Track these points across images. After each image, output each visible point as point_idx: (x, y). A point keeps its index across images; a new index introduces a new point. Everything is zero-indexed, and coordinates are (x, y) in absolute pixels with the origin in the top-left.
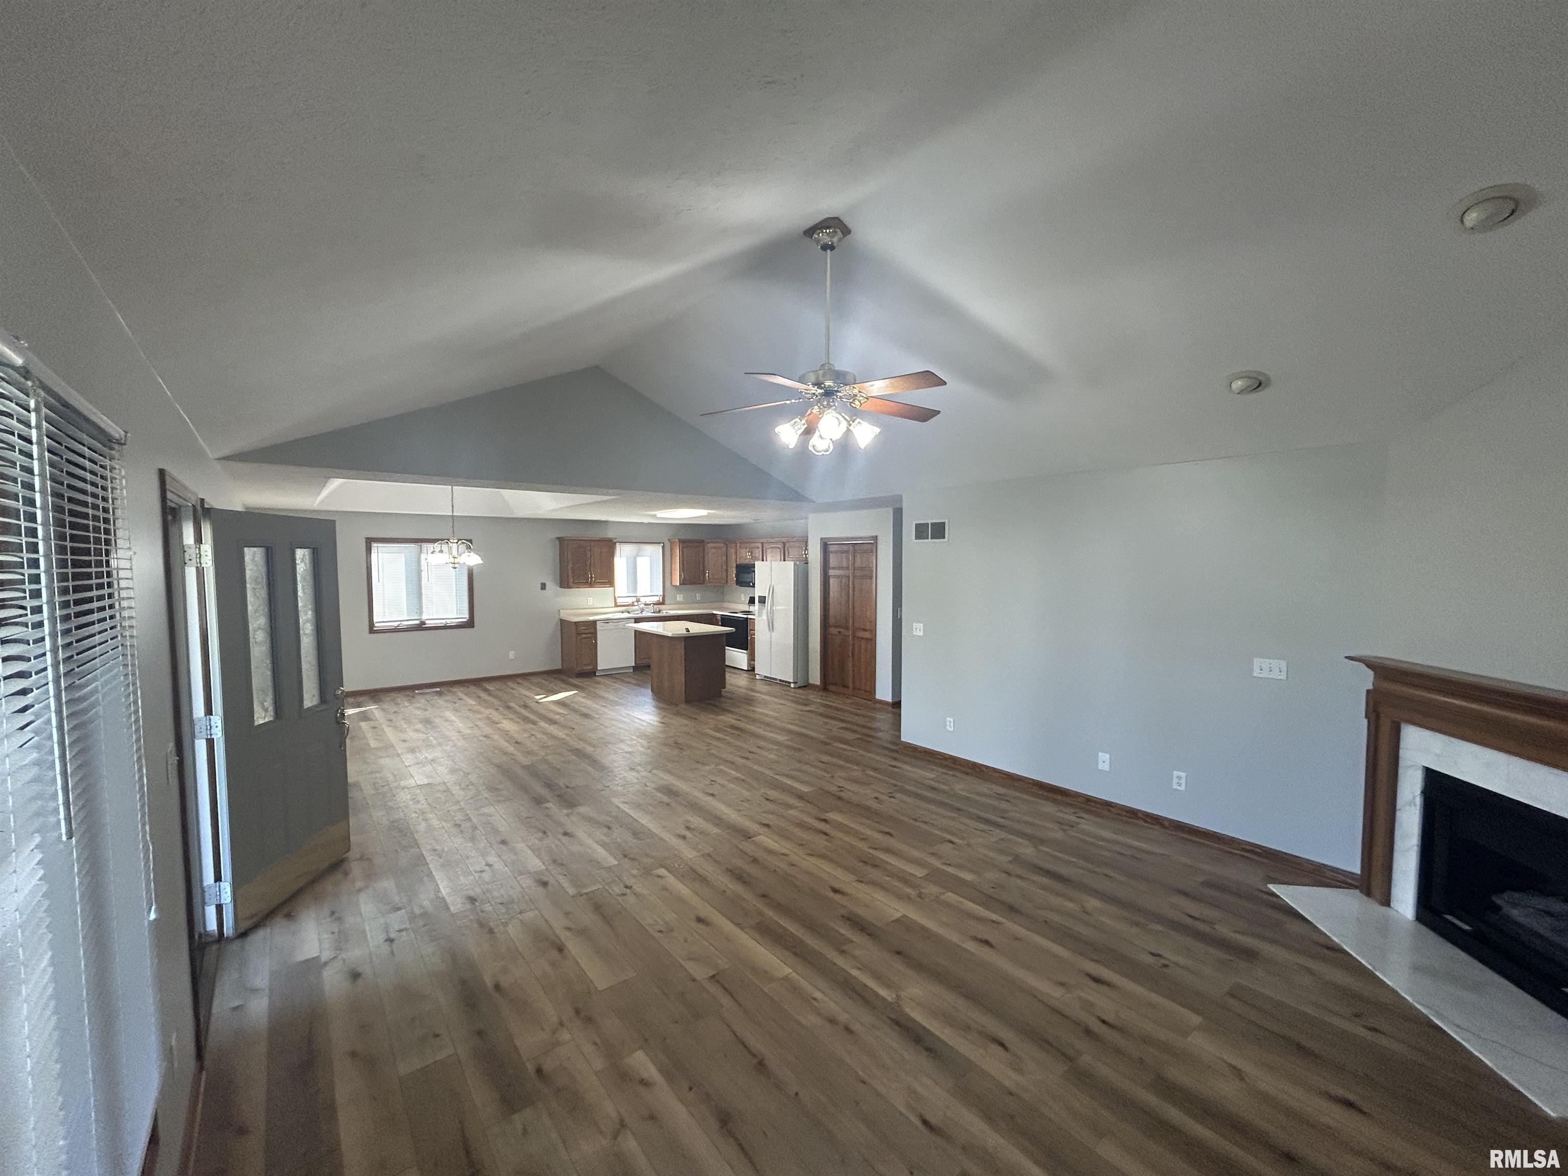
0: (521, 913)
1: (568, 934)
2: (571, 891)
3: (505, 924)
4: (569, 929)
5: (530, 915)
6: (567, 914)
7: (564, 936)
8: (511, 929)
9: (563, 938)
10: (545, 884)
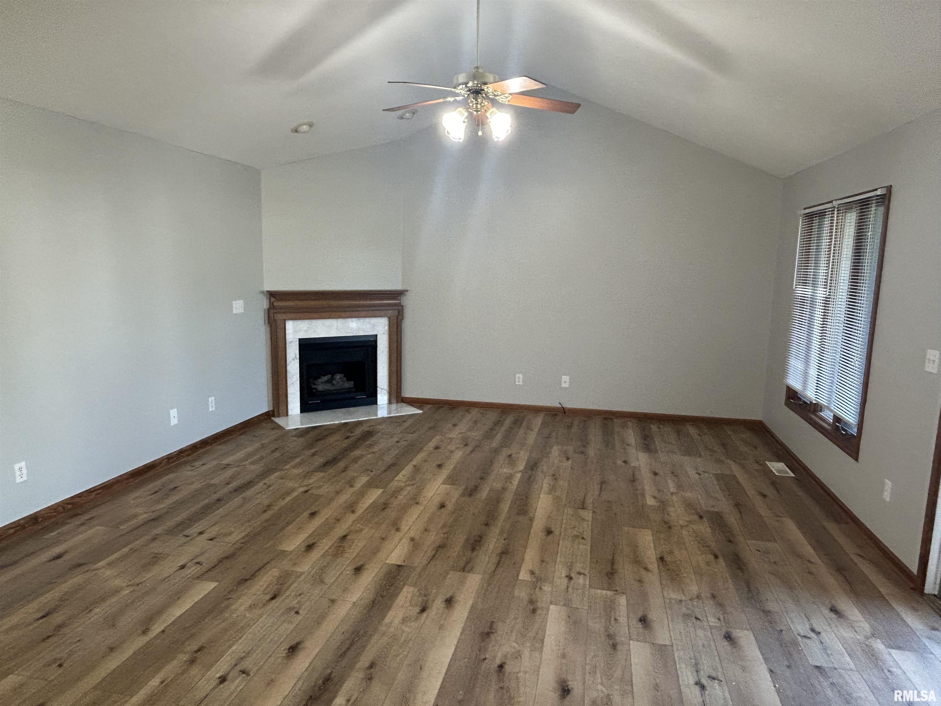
0: (681, 601)
1: (649, 566)
2: (623, 600)
3: (698, 597)
4: (646, 569)
5: (674, 596)
6: (640, 581)
7: (654, 566)
8: (694, 589)
9: (656, 565)
10: (644, 620)
